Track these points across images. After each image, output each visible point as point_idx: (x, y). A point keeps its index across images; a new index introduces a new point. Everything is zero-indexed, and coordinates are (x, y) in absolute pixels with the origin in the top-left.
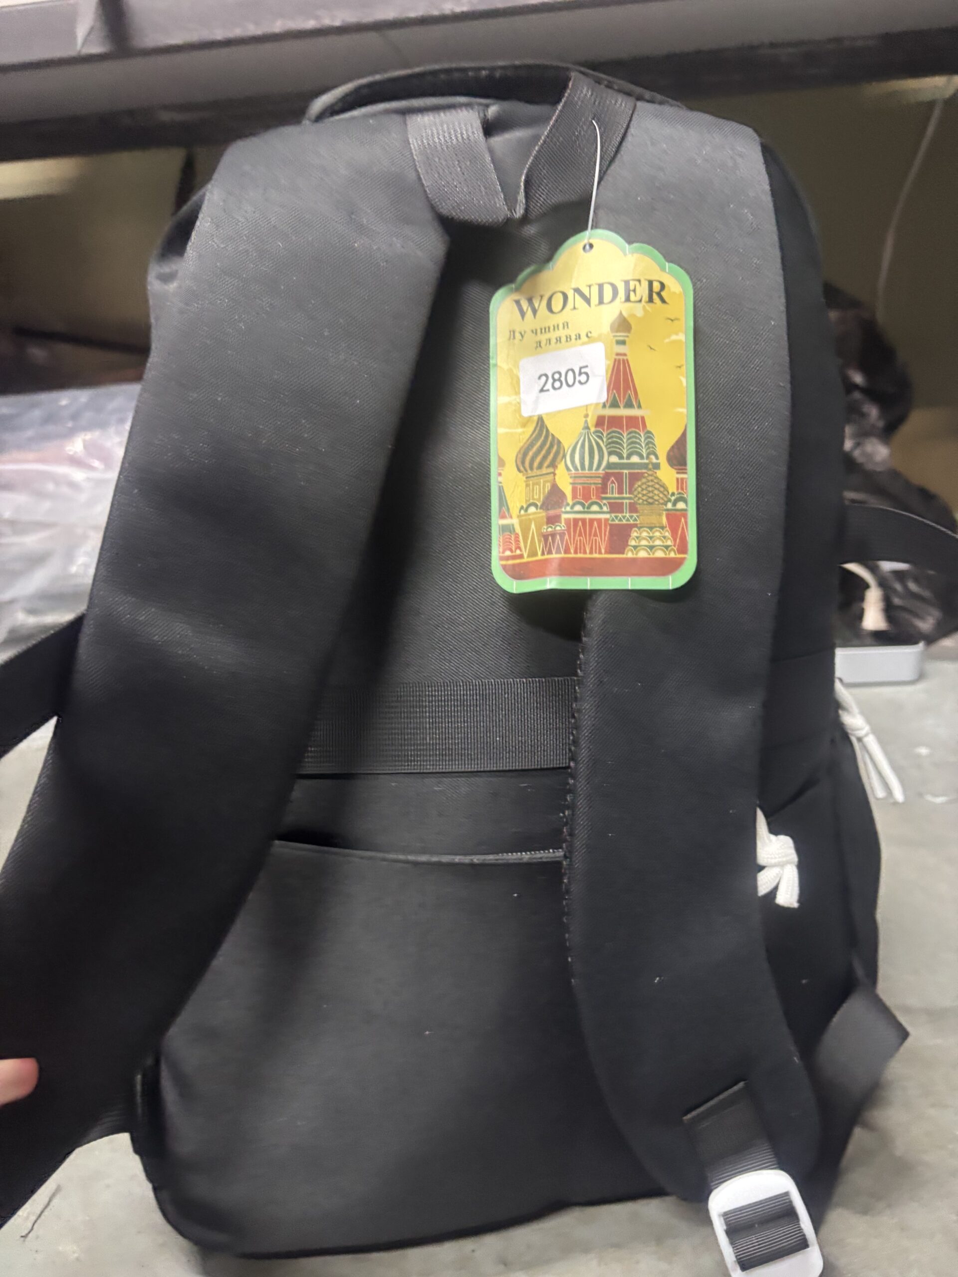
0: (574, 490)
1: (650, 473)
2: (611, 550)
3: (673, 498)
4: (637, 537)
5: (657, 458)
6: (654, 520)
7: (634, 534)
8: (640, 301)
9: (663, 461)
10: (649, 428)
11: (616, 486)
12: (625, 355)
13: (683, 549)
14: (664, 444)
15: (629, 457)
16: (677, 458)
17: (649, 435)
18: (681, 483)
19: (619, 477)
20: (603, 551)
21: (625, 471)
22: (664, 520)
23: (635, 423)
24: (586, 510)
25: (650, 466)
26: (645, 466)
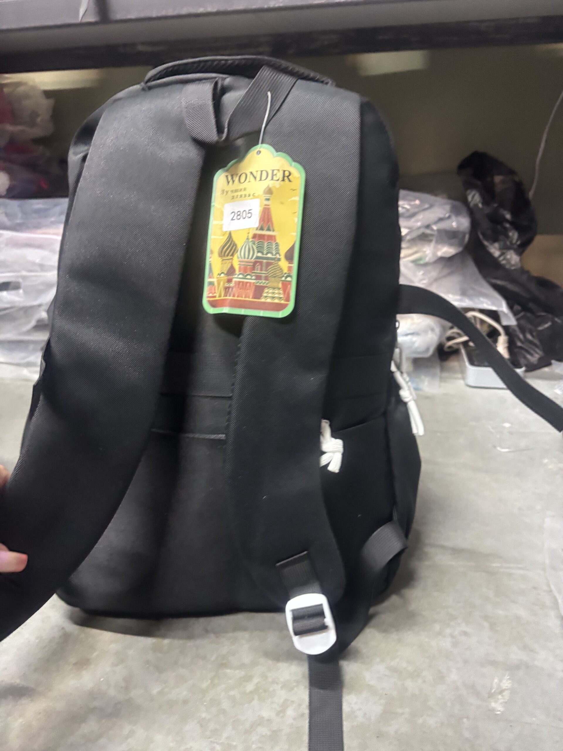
0: (240, 268)
1: (276, 262)
2: (254, 297)
3: (285, 275)
4: (268, 292)
5: (280, 256)
6: (275, 284)
7: (266, 290)
8: (278, 180)
9: (282, 257)
10: (278, 241)
11: (259, 267)
12: (268, 205)
13: (288, 299)
14: (284, 249)
15: (267, 254)
16: (289, 257)
17: (277, 245)
18: (290, 268)
19: (261, 263)
20: (251, 297)
21: (265, 261)
22: (280, 285)
23: (271, 238)
24: (244, 277)
25: (276, 259)
26: (273, 259)
